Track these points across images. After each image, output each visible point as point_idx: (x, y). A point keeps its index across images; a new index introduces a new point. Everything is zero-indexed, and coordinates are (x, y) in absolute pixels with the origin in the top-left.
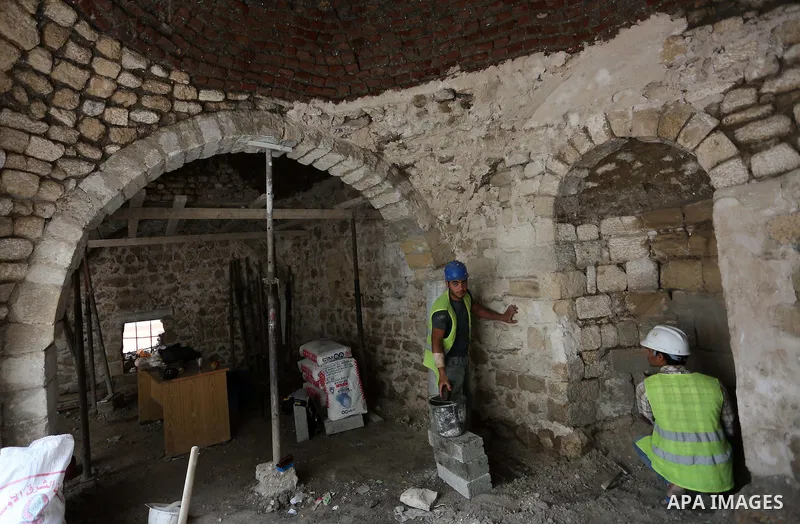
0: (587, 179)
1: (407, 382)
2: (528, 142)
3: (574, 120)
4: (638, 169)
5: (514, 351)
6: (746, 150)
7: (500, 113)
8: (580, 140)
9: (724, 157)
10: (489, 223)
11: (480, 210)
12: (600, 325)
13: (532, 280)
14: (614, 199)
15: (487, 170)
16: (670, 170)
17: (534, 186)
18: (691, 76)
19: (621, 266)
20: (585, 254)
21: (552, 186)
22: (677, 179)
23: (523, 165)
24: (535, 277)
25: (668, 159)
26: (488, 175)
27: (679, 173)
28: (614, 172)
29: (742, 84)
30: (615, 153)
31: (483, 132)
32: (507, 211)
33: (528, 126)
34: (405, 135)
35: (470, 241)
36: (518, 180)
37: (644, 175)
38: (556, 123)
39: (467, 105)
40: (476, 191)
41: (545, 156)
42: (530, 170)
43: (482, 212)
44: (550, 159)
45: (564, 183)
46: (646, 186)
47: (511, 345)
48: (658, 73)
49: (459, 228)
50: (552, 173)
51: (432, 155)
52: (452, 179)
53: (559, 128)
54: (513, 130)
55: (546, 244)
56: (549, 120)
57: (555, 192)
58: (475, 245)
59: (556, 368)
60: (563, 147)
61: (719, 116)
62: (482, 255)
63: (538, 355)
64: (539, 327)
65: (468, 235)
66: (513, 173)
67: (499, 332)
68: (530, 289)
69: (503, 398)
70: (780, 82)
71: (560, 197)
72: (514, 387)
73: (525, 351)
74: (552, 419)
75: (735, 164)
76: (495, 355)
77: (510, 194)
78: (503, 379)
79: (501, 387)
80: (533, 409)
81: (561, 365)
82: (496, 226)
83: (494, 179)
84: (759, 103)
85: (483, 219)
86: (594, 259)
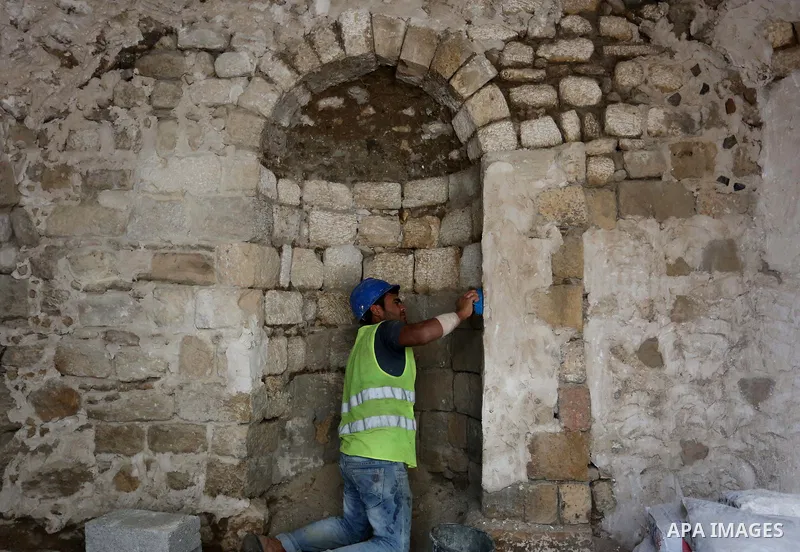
0: (305, 110)
2: (231, 15)
3: (321, 5)
4: (368, 117)
5: (143, 383)
6: (519, 114)
8: (324, 39)
9: (497, 116)
10: (121, 137)
11: (101, 113)
12: (288, 336)
13: (202, 252)
14: (327, 152)
15: (136, 38)
16: (406, 129)
17: (234, 91)
18: (477, 6)
19: (320, 251)
20: (283, 223)
21: (265, 100)
22: (410, 142)
23: (214, 53)
24: (210, 249)
25: (410, 112)
26: (133, 50)
27: (413, 136)
28: (338, 112)
29: (522, 38)
30: (351, 84)
32: (168, 126)
35: (66, 169)
36: (198, 75)
37: (373, 127)
40: (97, 75)
41: (259, 47)
42: (224, 64)
43: (108, 118)
44: (270, 55)
45: (286, 99)
46: (371, 144)
47: (143, 372)
49: (42, 138)
50: (269, 80)
53: (294, 11)
55: (238, 194)
57: (267, 111)
58: (76, 179)
59: (231, 403)
60: (295, 42)
61: (499, 67)
62: (95, 200)
63: (197, 384)
64: (205, 336)
65: (62, 158)
66: (190, 60)
67: (113, 350)
68: (198, 268)
69: (110, 475)
70: (553, 49)
71: (272, 124)
72: (137, 449)
73: (171, 380)
74: (213, 491)
75: (507, 126)
76: (100, 396)
77: (177, 97)
78: (112, 440)
79: (104, 457)
80: (176, 481)
81: (241, 397)
82: (137, 148)
83: (149, 60)
84: (534, 66)
85: (106, 132)
86: (292, 235)
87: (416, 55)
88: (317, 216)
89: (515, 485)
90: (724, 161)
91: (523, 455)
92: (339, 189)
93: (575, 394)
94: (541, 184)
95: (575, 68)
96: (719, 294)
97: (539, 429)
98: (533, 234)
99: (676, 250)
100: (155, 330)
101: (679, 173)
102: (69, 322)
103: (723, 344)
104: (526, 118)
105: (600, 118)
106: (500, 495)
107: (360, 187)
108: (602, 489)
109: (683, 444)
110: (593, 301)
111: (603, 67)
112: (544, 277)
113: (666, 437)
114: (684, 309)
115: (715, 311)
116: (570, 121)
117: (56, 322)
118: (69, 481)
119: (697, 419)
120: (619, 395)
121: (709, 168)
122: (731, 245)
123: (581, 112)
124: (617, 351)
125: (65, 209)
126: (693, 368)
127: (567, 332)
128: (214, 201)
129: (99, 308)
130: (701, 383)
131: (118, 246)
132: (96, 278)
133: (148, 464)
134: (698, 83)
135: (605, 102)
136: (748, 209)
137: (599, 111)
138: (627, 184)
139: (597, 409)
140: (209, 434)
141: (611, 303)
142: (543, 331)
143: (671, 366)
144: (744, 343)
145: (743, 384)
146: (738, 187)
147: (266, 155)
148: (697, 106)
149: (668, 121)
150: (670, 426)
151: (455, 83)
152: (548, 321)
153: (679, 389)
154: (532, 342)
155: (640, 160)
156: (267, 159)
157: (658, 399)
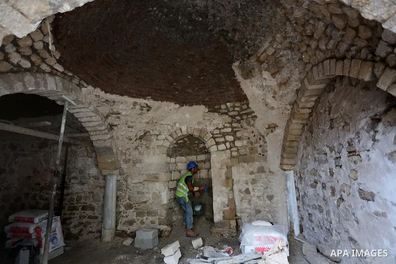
0: (175, 144)
1: (82, 226)
2: (160, 128)
3: (177, 125)
4: (188, 143)
5: (145, 202)
6: (217, 144)
7: (156, 116)
8: (178, 131)
9: (213, 144)
10: (140, 153)
11: (136, 148)
13: (156, 175)
14: (180, 151)
15: (143, 134)
16: (196, 145)
17: (161, 143)
18: (208, 123)
19: (180, 172)
20: (172, 167)
21: (167, 144)
22: (197, 148)
23: (157, 135)
24: (158, 174)
25: (196, 142)
26: (142, 136)
27: (198, 146)
28: (182, 143)
29: (217, 128)
30: (185, 138)
31: (147, 121)
32: (149, 150)
33: (160, 123)
34: (122, 114)
35: (130, 160)
36: (154, 140)
37: (189, 145)
38: (172, 124)
39: (148, 110)
40: (135, 141)
41: (166, 134)
42: (159, 137)
43: (138, 149)
44: (168, 135)
45: (171, 143)
46: (189, 149)
47: (145, 200)
48: (201, 120)
49: (125, 154)
50: (168, 140)
51: (126, 124)
52: (130, 134)
53: (172, 126)
54: (156, 123)
55: (163, 163)
56: (169, 123)
57: (168, 146)
58: (132, 161)
59: (163, 206)
60: (173, 132)
61: (213, 135)
62: (135, 166)
63: (156, 202)
64: (157, 192)
65: (129, 157)
66: (153, 137)
67: (139, 195)
68: (155, 178)
69: (139, 221)
70: (223, 130)
71: (169, 148)
72: (144, 216)
73: (151, 201)
74: (160, 224)
75: (215, 146)
76: (137, 205)
77: (150, 144)
78: (140, 214)
79: (138, 217)
80: (153, 222)
81: (165, 204)
82: (143, 154)
83: (145, 138)
84: (220, 134)
85: (137, 152)
86: (174, 169)
87: (196, 134)
88: (179, 164)
89: (221, 221)
90: (260, 150)
91: (222, 215)
92: (183, 158)
93: (232, 201)
94: (222, 158)
95: (228, 134)
96: (261, 178)
97: (225, 209)
98: (221, 169)
99: (251, 169)
100: (147, 191)
101: (251, 153)
102: (131, 190)
103: (263, 188)
104: (219, 144)
105: (234, 143)
106: (218, 223)
107: (187, 157)
108: (239, 221)
109: (256, 210)
110: (235, 181)
111: (234, 133)
112: (224, 177)
113: (252, 209)
114: (254, 181)
115: (260, 182)
116: (228, 145)
117: (128, 190)
118: (131, 223)
119: (258, 205)
120: (241, 201)
121: (257, 152)
122: (263, 167)
123: (230, 142)
124: (240, 191)
125: (130, 167)
126: (257, 194)
127: (229, 189)
128: (158, 165)
129: (137, 187)
130: (259, 197)
131: (139, 174)
132: (136, 181)
133: (147, 219)
134: (253, 135)
135: (234, 140)
136: (265, 159)
137: (233, 142)
138: (240, 157)
139: (237, 204)
140: (159, 212)
141: (238, 181)
142: (224, 188)
143: (252, 193)
144: (267, 188)
145: (267, 196)
146: (263, 155)
147: (168, 154)
148: (253, 140)
149: (248, 142)
150: (253, 206)
151: (204, 138)
152: (224, 186)
153: (254, 198)
154: (222, 191)
155: (242, 151)
156: (168, 155)
157: (250, 201)
